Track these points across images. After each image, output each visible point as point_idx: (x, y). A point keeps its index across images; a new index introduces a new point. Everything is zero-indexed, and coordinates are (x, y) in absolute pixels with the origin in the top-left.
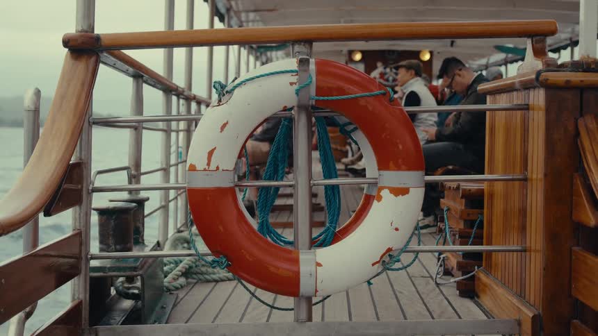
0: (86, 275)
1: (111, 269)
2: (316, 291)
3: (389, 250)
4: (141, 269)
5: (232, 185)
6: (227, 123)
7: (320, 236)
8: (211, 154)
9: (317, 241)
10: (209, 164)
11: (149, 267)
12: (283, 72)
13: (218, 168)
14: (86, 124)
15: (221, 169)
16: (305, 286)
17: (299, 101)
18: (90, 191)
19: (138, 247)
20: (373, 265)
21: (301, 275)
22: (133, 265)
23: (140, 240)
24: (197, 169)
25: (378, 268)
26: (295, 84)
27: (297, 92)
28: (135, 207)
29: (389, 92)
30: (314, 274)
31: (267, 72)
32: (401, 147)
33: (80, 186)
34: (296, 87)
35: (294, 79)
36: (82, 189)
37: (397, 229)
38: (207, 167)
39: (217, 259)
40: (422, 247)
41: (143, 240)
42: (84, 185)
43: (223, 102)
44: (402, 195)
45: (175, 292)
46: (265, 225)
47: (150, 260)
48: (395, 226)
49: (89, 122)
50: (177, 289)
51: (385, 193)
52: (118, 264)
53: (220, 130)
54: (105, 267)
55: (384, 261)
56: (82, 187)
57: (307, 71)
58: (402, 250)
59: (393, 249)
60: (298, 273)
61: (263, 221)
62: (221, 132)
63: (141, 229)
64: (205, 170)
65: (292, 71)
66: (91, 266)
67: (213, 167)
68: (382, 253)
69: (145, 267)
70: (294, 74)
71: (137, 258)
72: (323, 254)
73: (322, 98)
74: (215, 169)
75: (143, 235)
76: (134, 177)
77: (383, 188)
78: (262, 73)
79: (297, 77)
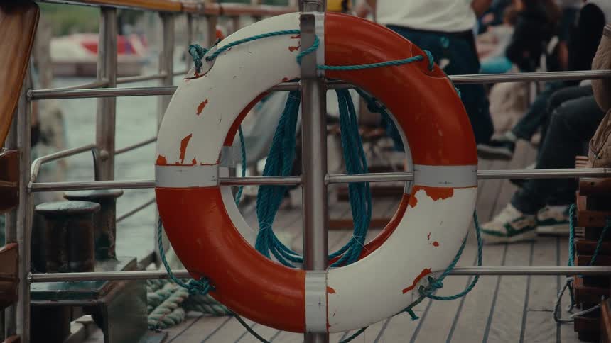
0: (25, 303)
1: (61, 295)
2: (328, 326)
3: (426, 272)
4: (103, 296)
5: (215, 184)
6: (206, 102)
7: (342, 251)
8: (185, 143)
9: (338, 259)
10: (182, 157)
11: (118, 293)
12: (279, 34)
13: (194, 162)
14: (21, 101)
15: (198, 162)
16: (314, 319)
17: (302, 71)
18: (29, 190)
19: (105, 265)
20: (405, 291)
21: (307, 303)
22: (93, 290)
23: (110, 254)
24: (168, 163)
25: (413, 296)
26: (297, 48)
27: (299, 60)
28: (97, 208)
29: (427, 57)
30: (324, 303)
31: (259, 34)
32: (440, 133)
33: (14, 184)
34: (296, 53)
35: (295, 42)
36: (17, 189)
37: (436, 244)
38: (180, 161)
39: (196, 282)
40: (484, 268)
41: (114, 254)
42: (21, 182)
43: (202, 72)
44: (443, 198)
45: (164, 331)
46: (266, 236)
47: (121, 284)
48: (432, 240)
49: (26, 97)
50: (169, 325)
51: (421, 195)
52: (73, 289)
53: (197, 112)
54: (54, 293)
55: (422, 287)
56: (18, 184)
57: (312, 31)
58: (446, 271)
59: (431, 270)
60: (301, 302)
61: (264, 230)
62: (198, 114)
63: (111, 239)
64: (177, 164)
65: (291, 32)
66: (32, 290)
67: (188, 160)
68: (416, 276)
69: (112, 293)
70: (296, 35)
71: (100, 280)
72: (337, 276)
73: (333, 67)
74: (191, 163)
75: (114, 246)
76: (104, 159)
77: (417, 188)
78: (252, 35)
79: (298, 40)
